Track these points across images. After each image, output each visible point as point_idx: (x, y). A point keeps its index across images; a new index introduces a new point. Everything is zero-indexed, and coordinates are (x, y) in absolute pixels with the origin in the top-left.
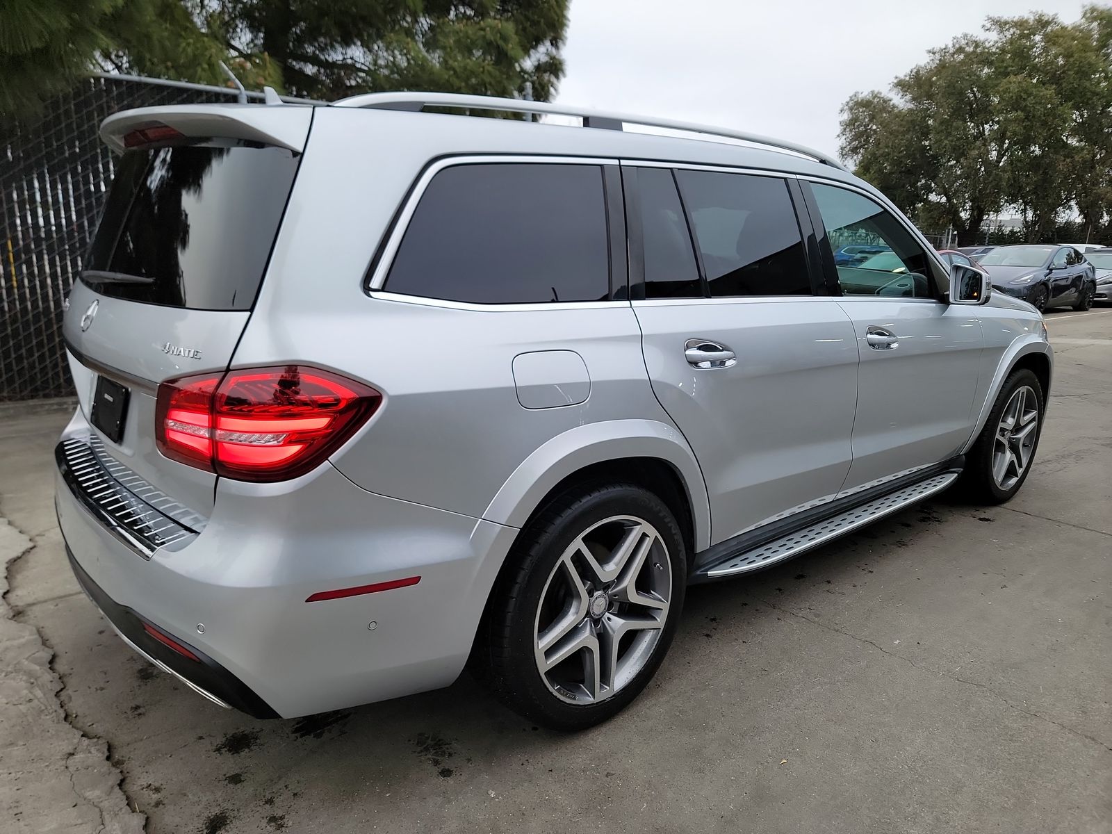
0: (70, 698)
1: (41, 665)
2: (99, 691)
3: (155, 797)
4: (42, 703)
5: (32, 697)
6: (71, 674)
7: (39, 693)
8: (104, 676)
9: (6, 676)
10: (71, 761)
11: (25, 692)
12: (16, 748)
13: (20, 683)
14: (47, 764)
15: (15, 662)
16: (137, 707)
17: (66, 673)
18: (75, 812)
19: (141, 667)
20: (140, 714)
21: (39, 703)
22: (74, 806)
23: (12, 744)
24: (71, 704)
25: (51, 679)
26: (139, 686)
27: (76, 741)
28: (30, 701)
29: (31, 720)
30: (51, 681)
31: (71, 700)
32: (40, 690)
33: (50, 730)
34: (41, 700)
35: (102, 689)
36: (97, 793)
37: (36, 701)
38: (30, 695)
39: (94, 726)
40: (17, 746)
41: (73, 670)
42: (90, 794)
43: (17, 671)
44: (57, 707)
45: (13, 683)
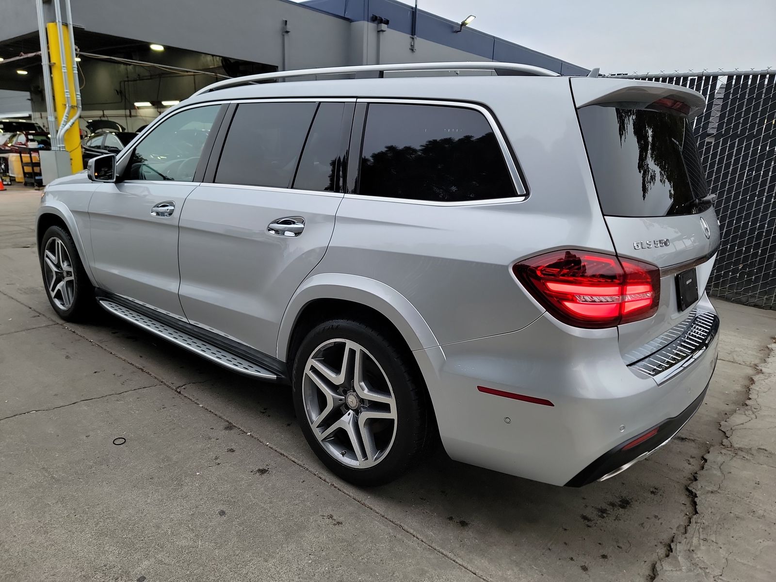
0: (678, 527)
1: (676, 558)
2: (659, 517)
3: (691, 460)
4: (699, 533)
5: (701, 542)
6: (661, 543)
7: (695, 541)
8: (645, 524)
9: (707, 568)
10: (715, 489)
11: (703, 548)
12: (737, 513)
13: (701, 555)
14: (728, 495)
15: (692, 574)
16: (652, 492)
17: (663, 546)
18: (732, 471)
19: (621, 509)
20: (655, 489)
21: (701, 534)
22: (730, 473)
23: (737, 517)
24: (682, 523)
25: (678, 544)
26: (636, 501)
27: (703, 497)
28: (705, 540)
29: (715, 526)
30: (680, 543)
31: (680, 525)
32: (692, 542)
33: (710, 511)
34: (698, 535)
35: (656, 517)
36: (715, 472)
37: (702, 537)
38: (702, 544)
39: (683, 502)
40: (735, 515)
41: (656, 544)
42: (719, 474)
43: (696, 565)
44: (693, 525)
45: (705, 559)
